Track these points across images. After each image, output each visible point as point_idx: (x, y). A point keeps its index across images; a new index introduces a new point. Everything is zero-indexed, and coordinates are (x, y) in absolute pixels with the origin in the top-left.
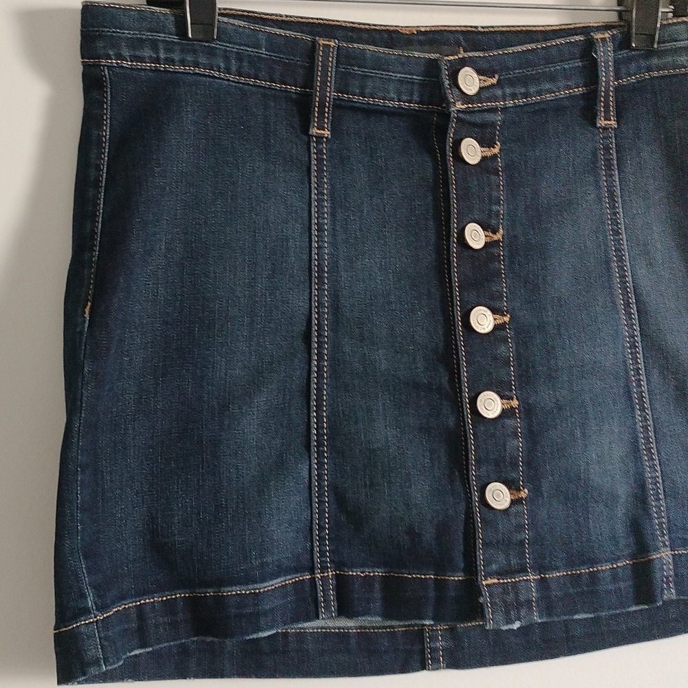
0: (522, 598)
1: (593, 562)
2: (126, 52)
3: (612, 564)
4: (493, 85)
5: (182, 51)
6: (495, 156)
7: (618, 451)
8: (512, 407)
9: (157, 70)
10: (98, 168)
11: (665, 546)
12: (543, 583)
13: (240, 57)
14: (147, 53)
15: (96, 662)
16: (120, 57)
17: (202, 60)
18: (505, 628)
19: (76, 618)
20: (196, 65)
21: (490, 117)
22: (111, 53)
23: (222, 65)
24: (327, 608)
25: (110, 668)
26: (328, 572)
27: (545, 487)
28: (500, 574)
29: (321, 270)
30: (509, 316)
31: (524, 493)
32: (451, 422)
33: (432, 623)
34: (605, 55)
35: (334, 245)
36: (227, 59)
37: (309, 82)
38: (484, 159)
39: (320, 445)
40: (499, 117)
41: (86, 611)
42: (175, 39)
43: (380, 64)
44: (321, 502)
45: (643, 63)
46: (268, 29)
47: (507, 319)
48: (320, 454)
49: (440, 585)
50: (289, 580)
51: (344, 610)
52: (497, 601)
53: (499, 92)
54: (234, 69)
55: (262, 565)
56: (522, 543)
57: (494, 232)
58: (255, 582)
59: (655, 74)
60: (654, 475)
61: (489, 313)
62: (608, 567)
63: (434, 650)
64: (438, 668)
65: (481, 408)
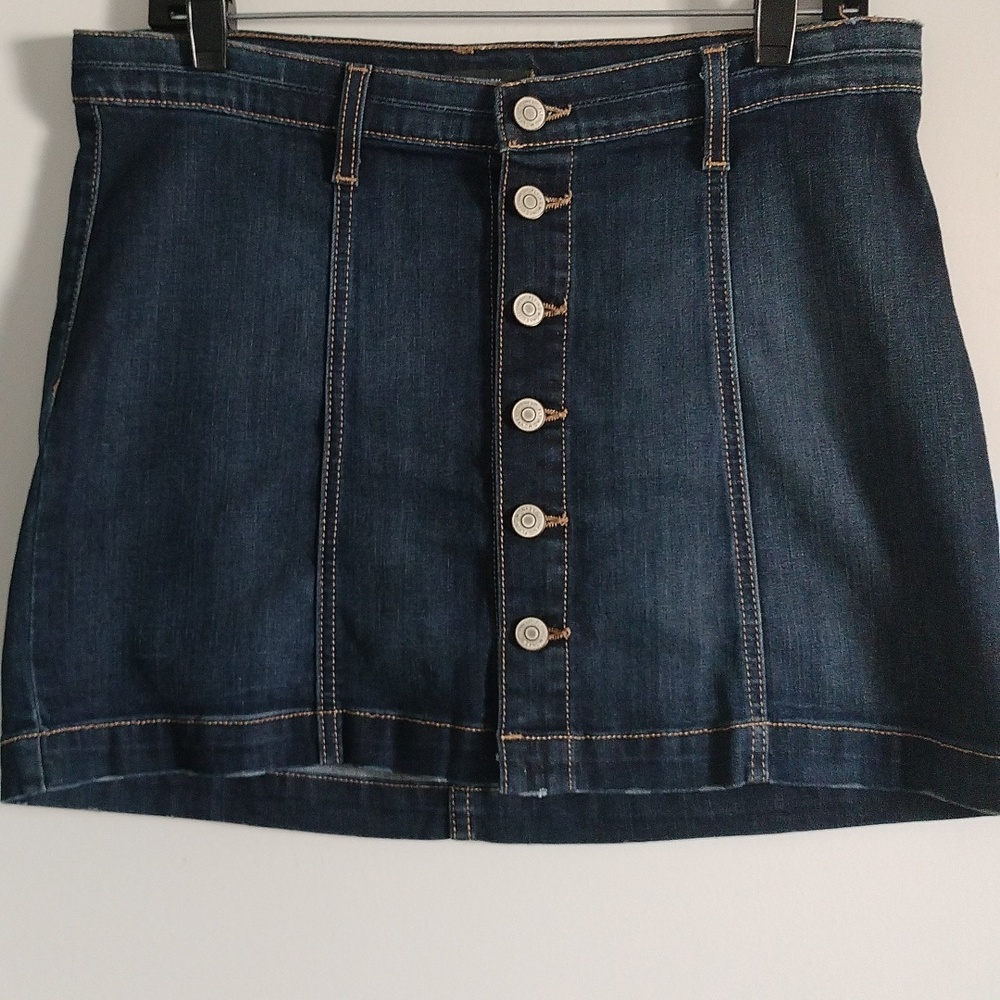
0: (553, 761)
1: (658, 724)
2: (119, 87)
3: (683, 732)
4: (564, 118)
5: (188, 84)
6: (565, 208)
7: (704, 590)
8: (559, 525)
9: (157, 108)
10: (84, 225)
11: (758, 713)
12: (587, 748)
13: (254, 88)
14: (145, 88)
15: (36, 782)
16: (110, 93)
17: (211, 93)
18: (525, 794)
19: (17, 730)
20: (204, 100)
21: (558, 159)
22: (101, 89)
23: (234, 99)
24: (330, 751)
25: (52, 789)
26: (333, 710)
27: (599, 626)
28: (527, 729)
29: (338, 348)
30: (566, 411)
31: (567, 633)
32: (482, 539)
33: (445, 780)
34: (717, 75)
35: (355, 317)
36: (240, 92)
37: (333, 120)
38: (548, 213)
39: (328, 558)
40: (571, 159)
41: (31, 725)
42: (180, 69)
43: (423, 93)
44: (327, 627)
45: (772, 84)
46: (290, 54)
47: (563, 415)
48: (327, 569)
49: (456, 735)
50: (285, 715)
51: (349, 758)
52: (517, 760)
53: (572, 127)
54: (247, 103)
55: (250, 694)
56: (561, 694)
58: (238, 712)
59: (787, 99)
60: (752, 623)
61: (539, 406)
62: (676, 734)
63: (460, 816)
64: (465, 838)
65: (517, 525)
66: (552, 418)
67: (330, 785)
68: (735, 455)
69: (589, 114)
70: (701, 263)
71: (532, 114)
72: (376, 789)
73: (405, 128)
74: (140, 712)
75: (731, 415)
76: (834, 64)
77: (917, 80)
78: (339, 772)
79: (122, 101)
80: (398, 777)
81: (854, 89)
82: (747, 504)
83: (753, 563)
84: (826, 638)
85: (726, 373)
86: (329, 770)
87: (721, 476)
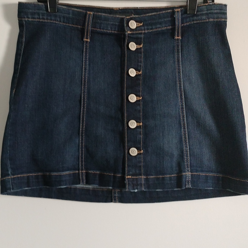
0: (139, 183)
1: (163, 174)
2: (30, 16)
3: (170, 175)
4: (141, 26)
5: (47, 16)
6: (141, 48)
7: (175, 141)
8: (140, 125)
9: (39, 21)
10: (21, 50)
11: (188, 171)
12: (147, 180)
13: (64, 17)
14: (36, 16)
15: (10, 189)
16: (28, 18)
17: (53, 18)
18: (132, 191)
19: (5, 176)
20: (51, 20)
21: (140, 36)
22: (25, 16)
23: (59, 20)
24: (83, 181)
25: (14, 191)
26: (83, 171)
27: (150, 150)
28: (132, 175)
29: (85, 81)
30: (141, 97)
31: (142, 151)
32: (121, 129)
34: (178, 16)
35: (89, 74)
36: (60, 18)
37: (84, 25)
38: (137, 49)
40: (142, 36)
41: (8, 175)
42: (45, 12)
43: (106, 19)
44: (82, 150)
45: (191, 19)
46: (73, 9)
47: (141, 98)
48: (82, 136)
49: (115, 177)
50: (71, 172)
51: (88, 183)
52: (130, 183)
53: (143, 28)
54: (62, 21)
55: (63, 167)
56: (140, 166)
57: (139, 72)
58: (60, 171)
59: (195, 22)
60: (187, 149)
61: (135, 96)
62: (168, 176)
63: (115, 197)
64: (116, 202)
65: (130, 125)
66: (138, 99)
68: (182, 108)
69: (147, 25)
70: (174, 62)
71: (133, 25)
72: (94, 191)
73: (102, 28)
74: (35, 172)
75: (182, 99)
76: (207, 14)
77: (226, 18)
78: (85, 186)
79: (30, 20)
80: (99, 187)
81: (211, 20)
82: (185, 120)
83: (187, 135)
84: (204, 152)
85: (180, 88)
86: (82, 186)
87: (179, 113)
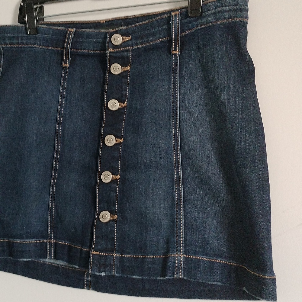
0: (108, 263)
1: (145, 253)
2: (7, 42)
3: (154, 256)
4: (129, 40)
5: (27, 39)
6: (128, 71)
7: (165, 204)
8: (117, 179)
9: (18, 47)
11: (180, 251)
13: (44, 39)
14: (15, 41)
16: (5, 43)
17: (33, 41)
18: (97, 274)
20: (31, 44)
21: (126, 54)
22: (2, 42)
23: (39, 43)
24: (50, 254)
26: (52, 240)
29: (60, 119)
31: (116, 217)
33: (78, 267)
34: (176, 22)
35: (65, 110)
36: (40, 40)
37: (63, 46)
38: (122, 72)
39: (53, 189)
40: (130, 54)
42: (25, 35)
43: (89, 36)
44: (51, 212)
45: (194, 23)
46: (55, 27)
47: (122, 140)
48: (53, 192)
50: (38, 241)
51: (56, 258)
52: (96, 262)
53: (130, 43)
54: (42, 44)
55: (27, 233)
56: (113, 239)
57: (124, 103)
58: (23, 238)
60: (180, 217)
61: (114, 138)
62: (151, 257)
63: (88, 281)
64: (89, 289)
65: (103, 178)
66: (118, 142)
67: (52, 266)
68: (177, 155)
69: (136, 38)
70: (169, 87)
71: (118, 39)
73: (83, 47)
75: (176, 141)
76: (215, 14)
78: (52, 261)
79: (9, 46)
80: (70, 265)
81: (220, 22)
82: (181, 173)
83: (182, 195)
85: (175, 126)
87: (172, 163)
